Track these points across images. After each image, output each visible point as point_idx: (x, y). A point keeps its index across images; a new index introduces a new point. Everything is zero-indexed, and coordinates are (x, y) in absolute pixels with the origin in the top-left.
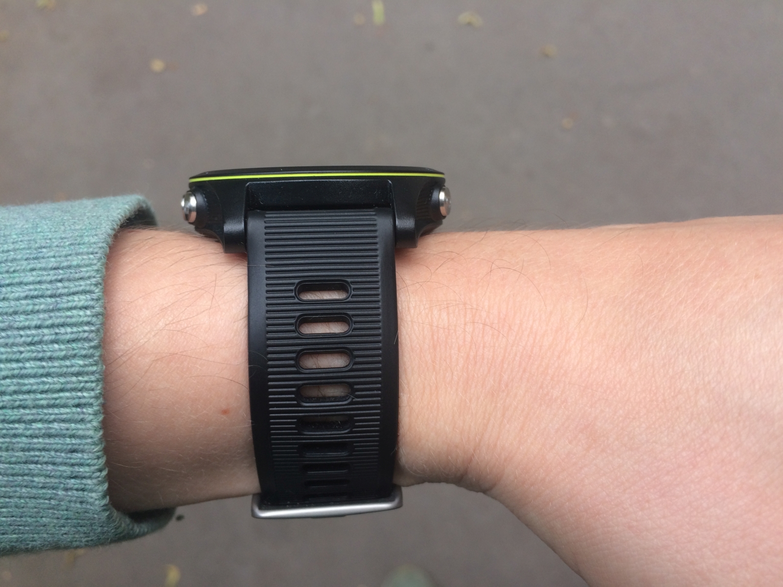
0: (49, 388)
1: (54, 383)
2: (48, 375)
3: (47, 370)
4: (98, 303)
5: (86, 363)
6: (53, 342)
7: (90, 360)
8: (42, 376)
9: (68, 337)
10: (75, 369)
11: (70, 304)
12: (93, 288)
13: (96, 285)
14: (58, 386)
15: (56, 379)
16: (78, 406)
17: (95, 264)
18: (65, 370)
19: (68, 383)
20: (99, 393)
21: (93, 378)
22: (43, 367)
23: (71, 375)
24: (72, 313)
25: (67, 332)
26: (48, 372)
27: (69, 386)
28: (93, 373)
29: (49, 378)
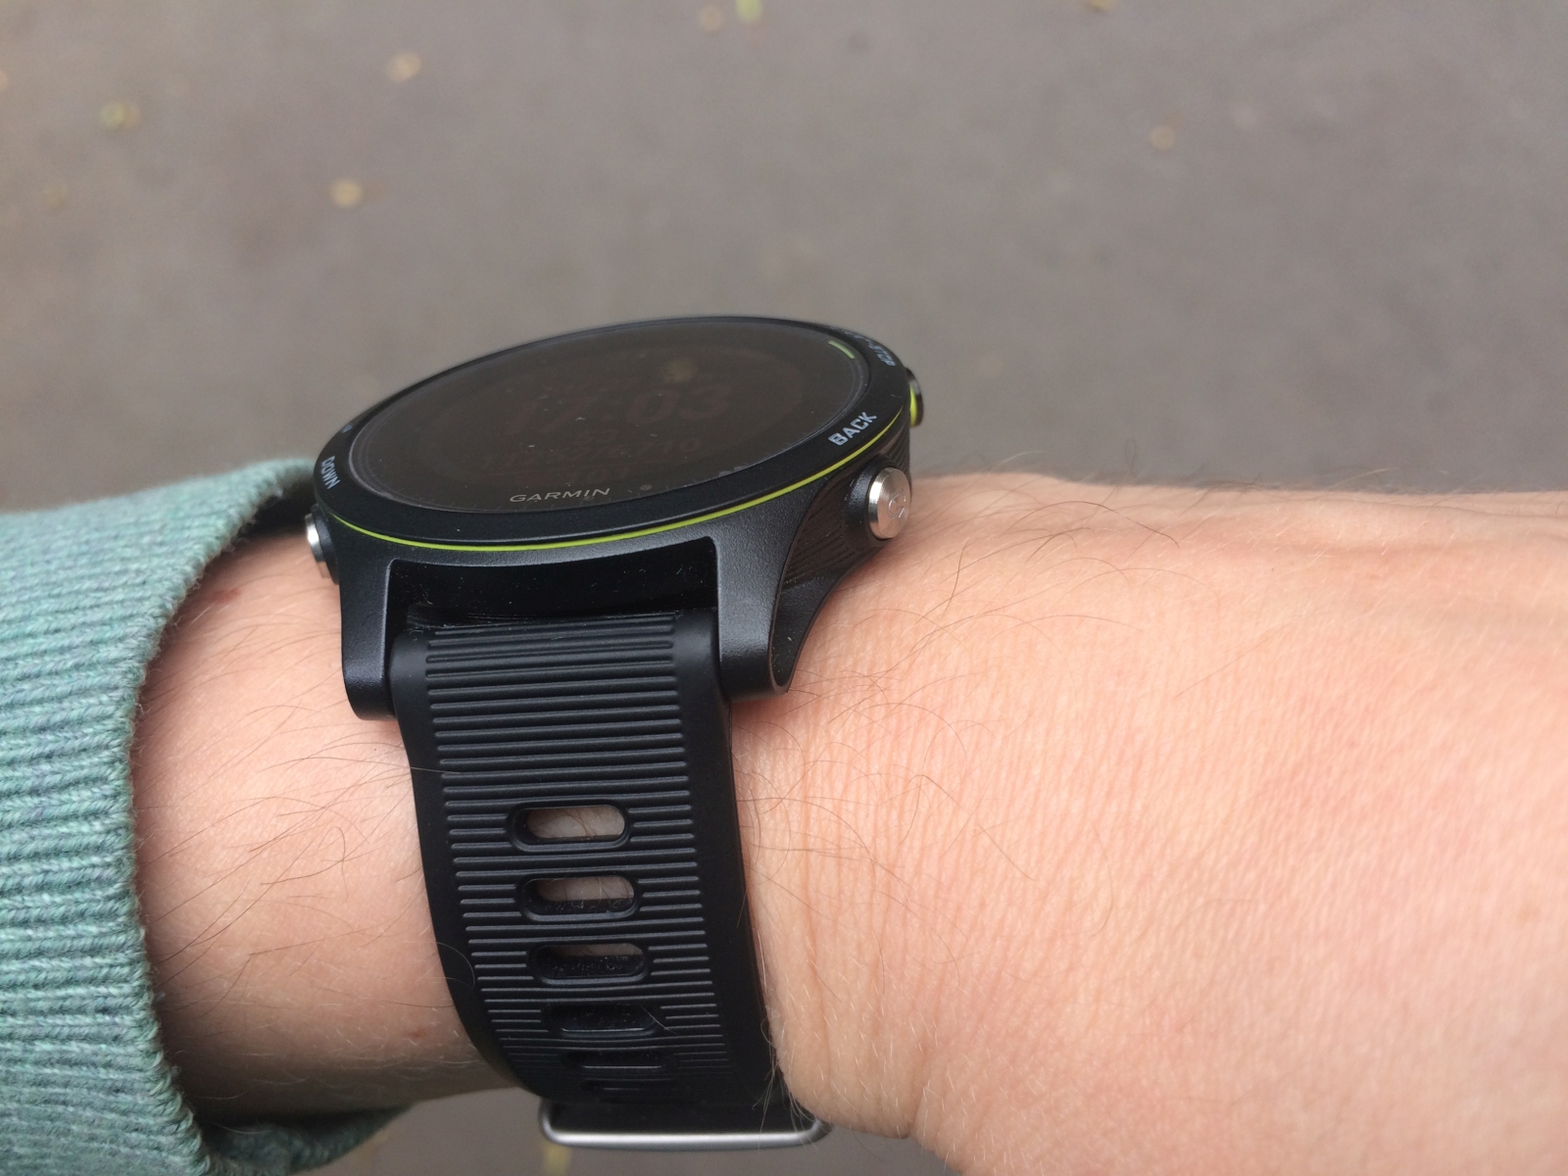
0: (46, 978)
1: (53, 969)
2: (39, 953)
3: (37, 945)
4: (116, 801)
5: (104, 930)
6: (41, 888)
7: (111, 924)
8: (30, 956)
9: (66, 877)
10: (86, 942)
11: (65, 809)
12: (106, 771)
13: (111, 763)
14: (60, 976)
15: (55, 962)
16: (105, 1011)
17: (110, 717)
18: (68, 943)
19: (77, 969)
20: (140, 986)
21: (121, 958)
22: (29, 939)
23: (80, 954)
24: (68, 827)
25: (64, 868)
26: (39, 949)
27: (82, 974)
28: (120, 948)
29: (44, 960)
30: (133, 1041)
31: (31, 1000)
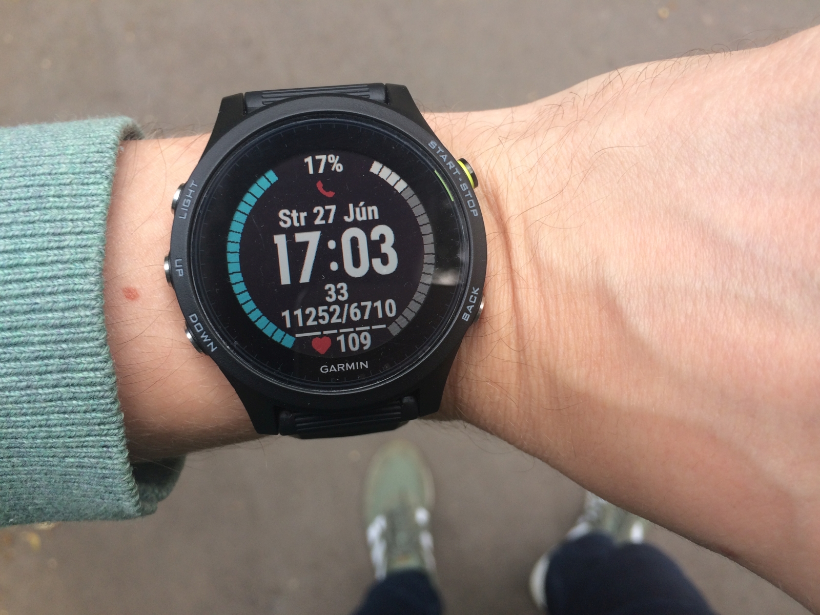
30: (117, 458)
31: (67, 442)
